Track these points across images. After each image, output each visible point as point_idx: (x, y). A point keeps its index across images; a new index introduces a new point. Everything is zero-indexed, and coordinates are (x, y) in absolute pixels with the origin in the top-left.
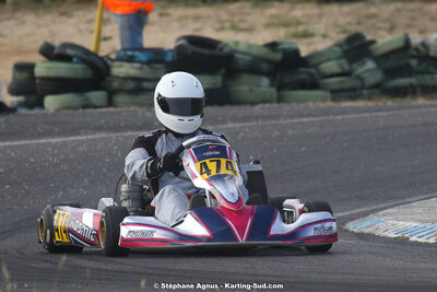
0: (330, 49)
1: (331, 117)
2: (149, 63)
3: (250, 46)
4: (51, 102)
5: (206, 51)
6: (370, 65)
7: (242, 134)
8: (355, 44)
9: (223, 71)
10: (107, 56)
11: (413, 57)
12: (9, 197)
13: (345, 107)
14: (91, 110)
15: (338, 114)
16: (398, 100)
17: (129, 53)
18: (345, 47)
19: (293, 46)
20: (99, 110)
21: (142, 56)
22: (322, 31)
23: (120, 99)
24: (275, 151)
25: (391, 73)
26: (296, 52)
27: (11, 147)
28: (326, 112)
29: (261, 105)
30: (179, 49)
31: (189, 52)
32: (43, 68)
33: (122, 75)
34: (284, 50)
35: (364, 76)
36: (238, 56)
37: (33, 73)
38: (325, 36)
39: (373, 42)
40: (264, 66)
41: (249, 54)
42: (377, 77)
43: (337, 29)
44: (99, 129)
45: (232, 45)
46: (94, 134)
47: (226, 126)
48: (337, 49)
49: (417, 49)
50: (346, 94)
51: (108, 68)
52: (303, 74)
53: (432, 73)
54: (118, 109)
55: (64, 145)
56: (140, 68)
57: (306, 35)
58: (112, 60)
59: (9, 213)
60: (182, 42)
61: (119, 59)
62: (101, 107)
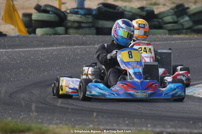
0: (168, 11)
1: (169, 42)
2: (85, 15)
3: (132, 8)
4: (39, 31)
5: (111, 10)
6: (187, 18)
8: (180, 9)
10: (65, 11)
12: (22, 74)
13: (175, 38)
14: (57, 36)
15: (172, 41)
16: (199, 35)
17: (76, 10)
18: (175, 10)
19: (152, 9)
20: (61, 36)
21: (82, 12)
22: (163, 3)
23: (71, 31)
25: (196, 22)
26: (153, 12)
27: (22, 51)
28: (166, 40)
30: (99, 9)
31: (103, 10)
32: (36, 16)
33: (72, 20)
34: (147, 10)
35: (184, 23)
36: (126, 13)
37: (31, 18)
38: (164, 5)
39: (188, 8)
41: (130, 12)
42: (190, 24)
43: (170, 2)
44: (62, 44)
45: (123, 7)
46: (60, 46)
48: (172, 11)
50: (175, 31)
51: (66, 16)
54: (70, 36)
55: (47, 51)
56: (81, 17)
57: (155, 4)
58: (68, 13)
59: (23, 81)
60: (100, 6)
61: (71, 13)
62: (62, 34)
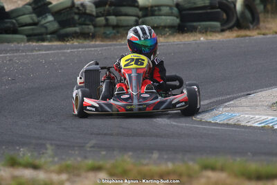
0: (23, 7)
6: (50, 18)
11: (76, 13)
18: (34, 6)
25: (63, 24)
35: (46, 25)
48: (29, 7)
49: (78, 8)
50: (36, 37)
52: (8, 23)
53: (88, 25)
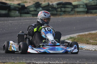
1: (33, 20)
3: (14, 4)
5: (4, 5)
7: (13, 24)
9: (8, 10)
11: (50, 7)
15: (34, 19)
18: (35, 5)
22: (29, 2)
24: (21, 27)
26: (24, 6)
28: (31, 19)
29: (16, 17)
36: (11, 6)
39: (41, 4)
40: (17, 9)
41: (14, 6)
43: (33, 1)
45: (10, 4)
47: (9, 22)
48: (33, 5)
49: (51, 6)
52: (26, 11)
57: (26, 2)
